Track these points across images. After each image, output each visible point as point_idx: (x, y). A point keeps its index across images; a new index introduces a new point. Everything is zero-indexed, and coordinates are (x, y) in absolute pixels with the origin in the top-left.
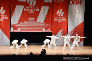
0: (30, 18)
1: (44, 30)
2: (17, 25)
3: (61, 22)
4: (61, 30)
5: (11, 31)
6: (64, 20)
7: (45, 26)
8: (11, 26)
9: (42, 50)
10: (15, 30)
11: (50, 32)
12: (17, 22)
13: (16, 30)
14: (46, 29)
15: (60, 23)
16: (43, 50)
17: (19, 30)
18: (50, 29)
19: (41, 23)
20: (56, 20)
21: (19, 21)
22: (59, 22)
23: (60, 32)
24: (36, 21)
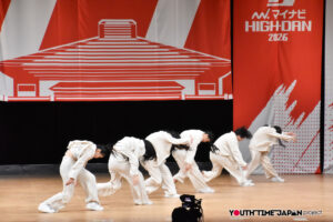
0: (109, 22)
1: (188, 90)
2: (37, 63)
3: (285, 39)
4: (288, 85)
6: (305, 26)
7: (194, 62)
9: (179, 204)
10: (22, 89)
11: (222, 101)
12: (33, 46)
13: (33, 94)
14: (198, 80)
15: (281, 43)
16: (185, 203)
17: (46, 91)
18: (220, 80)
19: (173, 49)
20: (257, 27)
21: (48, 42)
22: (275, 38)
23: (280, 96)
24: (144, 36)
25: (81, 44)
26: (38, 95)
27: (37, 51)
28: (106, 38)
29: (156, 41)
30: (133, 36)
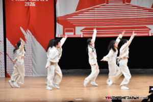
2: (75, 18)
5: (57, 36)
8: (56, 20)
10: (67, 31)
12: (72, 9)
13: (72, 33)
17: (79, 32)
19: (145, 9)
24: (130, 3)
25: (97, 7)
26: (75, 34)
27: (74, 12)
28: (110, 4)
29: (136, 5)
30: (124, 3)
